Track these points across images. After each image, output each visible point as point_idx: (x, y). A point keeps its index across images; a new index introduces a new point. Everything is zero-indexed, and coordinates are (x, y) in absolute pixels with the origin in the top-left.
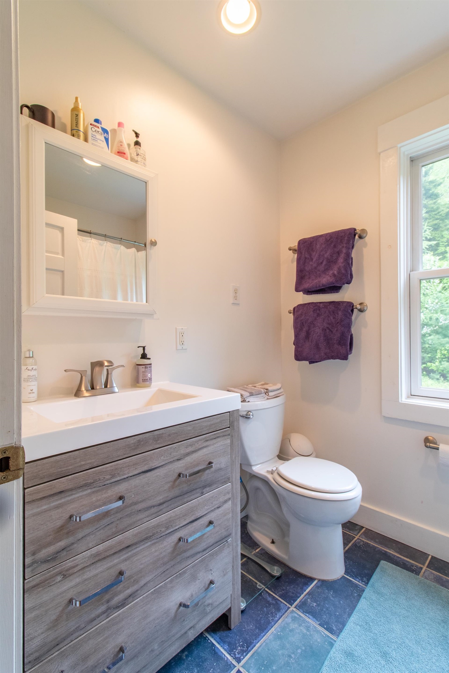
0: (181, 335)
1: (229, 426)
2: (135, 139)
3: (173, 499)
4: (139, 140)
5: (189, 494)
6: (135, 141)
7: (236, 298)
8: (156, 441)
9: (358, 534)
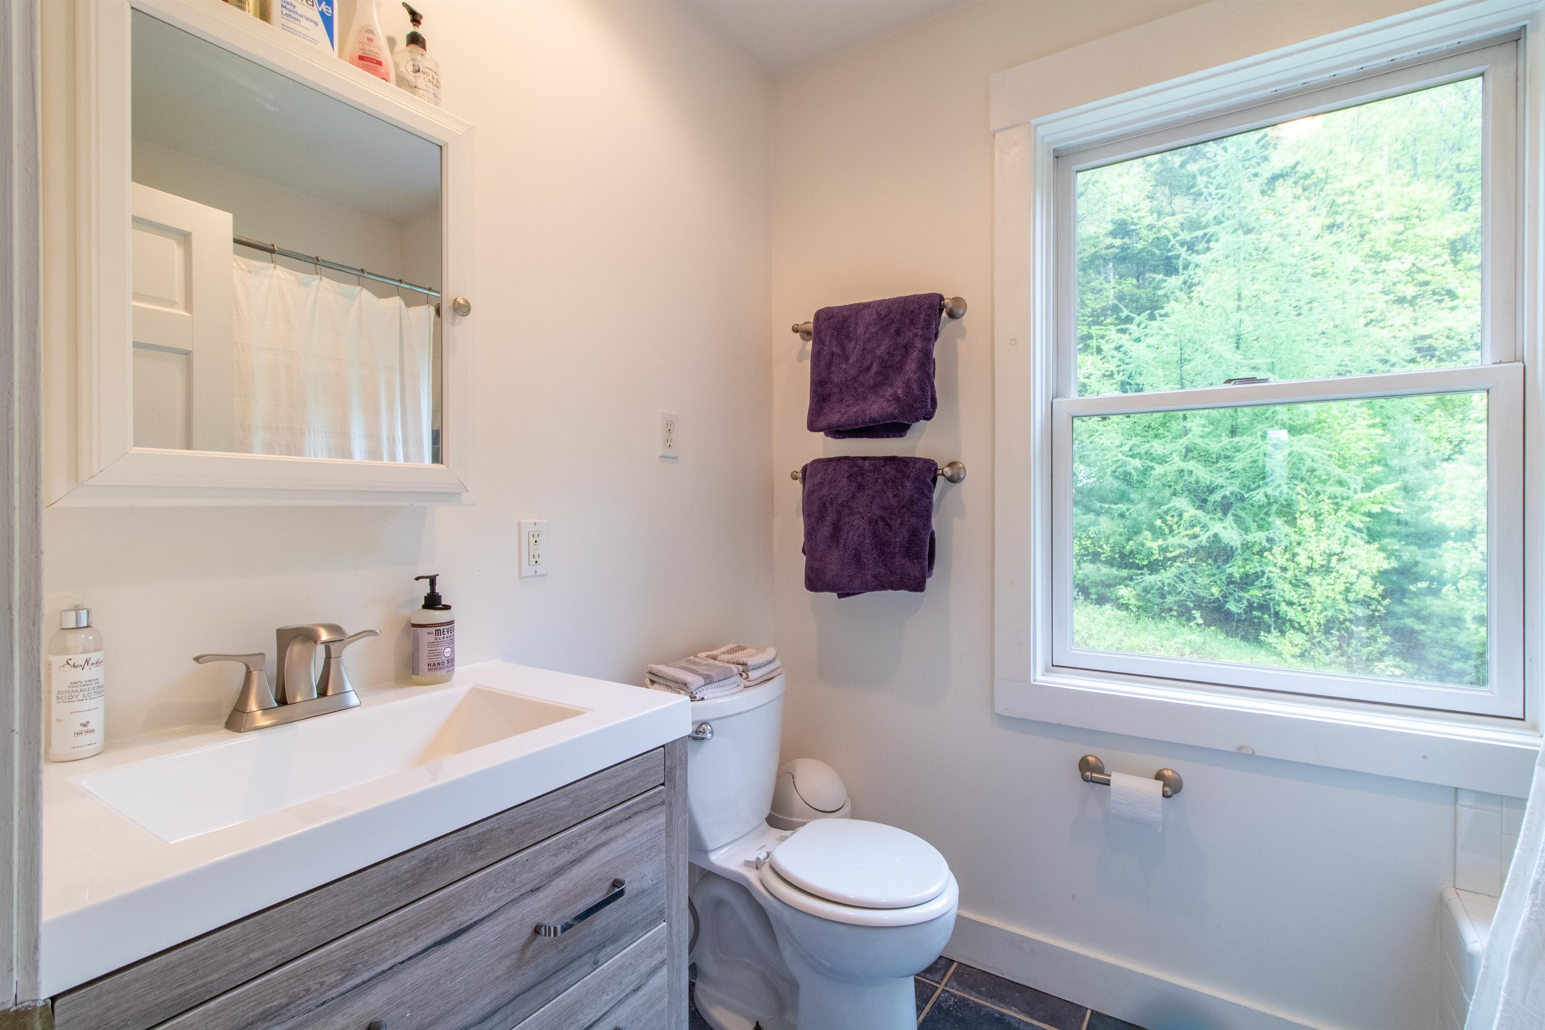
0: (532, 541)
1: (662, 781)
2: (410, 28)
3: (519, 995)
4: (421, 30)
5: (561, 975)
6: (409, 32)
7: (669, 444)
8: (474, 851)
9: (942, 980)
